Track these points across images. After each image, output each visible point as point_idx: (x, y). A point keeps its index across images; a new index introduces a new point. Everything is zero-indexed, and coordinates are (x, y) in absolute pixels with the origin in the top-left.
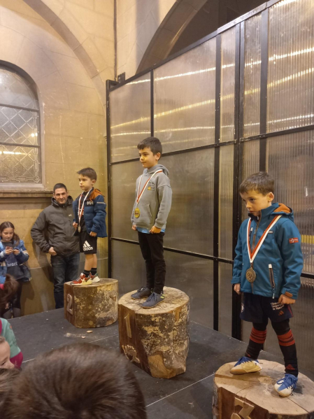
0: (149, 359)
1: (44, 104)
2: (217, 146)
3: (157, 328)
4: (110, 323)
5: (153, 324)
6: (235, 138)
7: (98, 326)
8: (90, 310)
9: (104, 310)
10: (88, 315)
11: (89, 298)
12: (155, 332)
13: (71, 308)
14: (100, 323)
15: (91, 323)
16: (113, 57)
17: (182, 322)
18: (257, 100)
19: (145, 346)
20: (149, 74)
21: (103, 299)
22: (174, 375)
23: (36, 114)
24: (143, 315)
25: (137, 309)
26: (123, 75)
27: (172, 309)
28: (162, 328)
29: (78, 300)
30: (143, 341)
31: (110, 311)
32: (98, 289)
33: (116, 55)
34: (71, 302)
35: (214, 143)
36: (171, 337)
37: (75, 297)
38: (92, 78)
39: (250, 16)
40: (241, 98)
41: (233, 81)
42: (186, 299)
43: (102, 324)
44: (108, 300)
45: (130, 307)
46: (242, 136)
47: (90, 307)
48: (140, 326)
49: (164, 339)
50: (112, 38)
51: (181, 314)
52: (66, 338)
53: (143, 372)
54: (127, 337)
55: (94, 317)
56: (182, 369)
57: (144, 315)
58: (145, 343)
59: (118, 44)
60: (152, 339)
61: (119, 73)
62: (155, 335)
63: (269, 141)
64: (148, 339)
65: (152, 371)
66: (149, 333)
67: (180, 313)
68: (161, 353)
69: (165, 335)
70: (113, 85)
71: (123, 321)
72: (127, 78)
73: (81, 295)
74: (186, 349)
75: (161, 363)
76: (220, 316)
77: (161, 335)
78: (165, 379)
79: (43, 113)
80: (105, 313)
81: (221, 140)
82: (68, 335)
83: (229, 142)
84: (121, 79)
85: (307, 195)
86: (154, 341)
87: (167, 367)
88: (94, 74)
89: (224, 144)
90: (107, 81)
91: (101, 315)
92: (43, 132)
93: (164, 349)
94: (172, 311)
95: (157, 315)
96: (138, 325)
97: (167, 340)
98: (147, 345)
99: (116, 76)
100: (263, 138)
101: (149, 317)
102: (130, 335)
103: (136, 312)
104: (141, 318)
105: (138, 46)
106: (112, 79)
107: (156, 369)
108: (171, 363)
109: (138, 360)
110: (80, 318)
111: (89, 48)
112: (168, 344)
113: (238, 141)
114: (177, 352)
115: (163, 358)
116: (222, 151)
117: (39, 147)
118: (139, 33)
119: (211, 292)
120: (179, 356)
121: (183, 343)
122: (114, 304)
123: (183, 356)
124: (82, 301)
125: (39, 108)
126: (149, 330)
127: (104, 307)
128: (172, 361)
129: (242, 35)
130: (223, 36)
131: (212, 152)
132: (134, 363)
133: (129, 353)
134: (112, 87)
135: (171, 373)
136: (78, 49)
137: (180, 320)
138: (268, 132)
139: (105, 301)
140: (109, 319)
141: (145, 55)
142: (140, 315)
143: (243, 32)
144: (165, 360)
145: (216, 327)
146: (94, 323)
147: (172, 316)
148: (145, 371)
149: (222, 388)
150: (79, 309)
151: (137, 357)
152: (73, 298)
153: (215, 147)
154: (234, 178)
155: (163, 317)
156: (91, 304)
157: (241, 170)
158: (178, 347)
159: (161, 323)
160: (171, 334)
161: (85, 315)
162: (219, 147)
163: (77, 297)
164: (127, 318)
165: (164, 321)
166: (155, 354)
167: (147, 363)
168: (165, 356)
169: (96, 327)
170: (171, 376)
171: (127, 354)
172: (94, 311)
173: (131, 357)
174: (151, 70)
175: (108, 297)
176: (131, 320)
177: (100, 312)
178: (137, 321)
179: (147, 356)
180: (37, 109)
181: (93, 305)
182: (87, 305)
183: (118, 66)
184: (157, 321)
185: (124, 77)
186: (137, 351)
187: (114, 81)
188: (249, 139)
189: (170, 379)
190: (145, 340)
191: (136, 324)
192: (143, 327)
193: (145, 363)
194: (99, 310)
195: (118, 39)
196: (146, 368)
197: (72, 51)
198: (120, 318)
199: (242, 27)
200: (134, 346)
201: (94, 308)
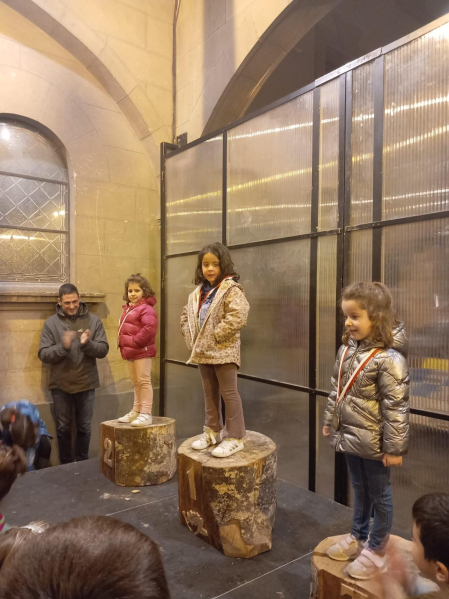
0: (221, 529)
1: (75, 175)
2: (314, 237)
3: (232, 487)
4: (164, 479)
5: (227, 481)
6: (339, 226)
7: (148, 484)
8: (137, 461)
9: (155, 461)
10: (134, 468)
11: (136, 443)
12: (230, 492)
13: (110, 458)
14: (149, 480)
15: (138, 479)
16: (171, 112)
17: (267, 479)
18: (369, 175)
19: (215, 512)
20: (220, 138)
21: (155, 445)
22: (256, 553)
23: (63, 188)
24: (213, 469)
25: (204, 461)
26: (184, 136)
27: (253, 461)
28: (239, 488)
29: (120, 447)
30: (213, 505)
31: (165, 463)
32: (149, 431)
33: (174, 109)
34: (110, 449)
35: (309, 233)
36: (252, 499)
37: (116, 443)
38: (142, 139)
39: (360, 63)
40: (347, 173)
41: (335, 150)
42: (272, 446)
43: (153, 480)
44: (161, 447)
45: (195, 457)
46: (348, 223)
47: (137, 457)
48: (209, 483)
49: (242, 502)
50: (170, 88)
51: (265, 468)
52: (103, 500)
53: (212, 548)
54: (189, 499)
55: (142, 471)
56: (266, 545)
57: (215, 470)
58: (215, 507)
59: (178, 94)
60: (226, 501)
61: (178, 134)
62: (229, 497)
63: (385, 230)
64: (220, 502)
65: (225, 547)
66: (221, 493)
67: (263, 466)
68: (238, 522)
69: (243, 496)
70: (170, 150)
71: (185, 478)
72: (189, 141)
73: (125, 440)
74: (271, 518)
75: (238, 536)
76: (318, 471)
77: (238, 496)
78: (244, 559)
79: (73, 186)
80: (157, 466)
81: (320, 229)
82: (106, 495)
83: (331, 232)
84: (182, 141)
85: (437, 305)
86: (228, 505)
87: (246, 543)
88: (145, 135)
89: (324, 234)
90: (162, 144)
91: (153, 468)
92: (74, 212)
93: (242, 516)
94: (253, 464)
95: (232, 469)
96: (206, 482)
97: (245, 504)
98: (219, 511)
99: (174, 138)
100: (378, 227)
101: (222, 471)
102: (194, 496)
103: (203, 465)
104: (211, 473)
105: (205, 98)
106: (170, 142)
107: (231, 544)
108: (251, 536)
109: (205, 532)
110: (123, 473)
111: (137, 99)
112: (248, 509)
113: (343, 230)
114: (259, 521)
115: (241, 528)
116: (321, 243)
117: (67, 233)
118: (207, 81)
119: (306, 438)
120: (261, 527)
121: (267, 509)
122: (169, 452)
123: (267, 527)
124: (126, 448)
125: (68, 180)
126: (222, 489)
127: (157, 458)
128: (253, 533)
129: (349, 90)
130: (323, 89)
131: (306, 245)
132: (200, 536)
133: (192, 522)
134: (168, 152)
135: (251, 551)
136: (123, 100)
137: (264, 476)
138: (384, 219)
139: (158, 449)
140: (162, 474)
141: (215, 109)
142: (209, 468)
143: (349, 84)
144: (243, 531)
145: (312, 487)
146: (143, 479)
147: (252, 470)
148: (215, 547)
149: (323, 571)
150: (122, 459)
151: (204, 527)
152: (114, 444)
153: (312, 238)
154: (338, 280)
155: (240, 472)
156: (139, 452)
157: (348, 269)
158: (261, 514)
159: (238, 480)
160: (253, 496)
161: (130, 468)
162: (316, 238)
163: (119, 443)
164: (190, 472)
165: (241, 477)
166: (229, 523)
167: (218, 535)
168: (244, 526)
169: (145, 486)
170: (252, 555)
171: (190, 524)
172: (142, 462)
173: (195, 528)
174: (224, 131)
175: (162, 442)
176: (196, 476)
177: (150, 464)
178: (205, 477)
179: (218, 527)
180: (65, 181)
181: (141, 454)
182: (133, 453)
183: (178, 124)
184: (232, 477)
185: (186, 139)
186: (203, 518)
187: (172, 144)
188: (357, 226)
189: (250, 559)
190: (215, 504)
191: (204, 481)
192: (214, 485)
193: (215, 536)
194: (150, 461)
195: (178, 89)
196: (216, 543)
197: (115, 103)
198: (181, 473)
199: (349, 78)
200: (200, 511)
201: (142, 459)
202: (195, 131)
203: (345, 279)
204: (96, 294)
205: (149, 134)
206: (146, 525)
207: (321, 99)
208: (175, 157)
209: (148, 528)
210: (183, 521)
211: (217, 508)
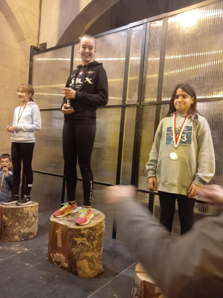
0: (77, 263)
2: (124, 107)
3: (85, 239)
4: (32, 236)
5: (82, 235)
6: (138, 102)
7: (23, 239)
8: (17, 227)
9: (28, 226)
10: (15, 231)
11: (16, 216)
12: (83, 242)
14: (23, 237)
15: (16, 237)
16: (37, 29)
17: (101, 234)
18: (156, 77)
19: (75, 253)
20: (71, 47)
21: (28, 217)
22: (96, 274)
24: (74, 229)
25: (68, 225)
26: (45, 44)
27: (96, 224)
28: (88, 239)
29: (6, 219)
31: (33, 227)
32: (25, 209)
33: (39, 28)
35: (121, 104)
36: (94, 245)
37: (4, 216)
38: (19, 42)
39: (154, 19)
40: (144, 75)
42: (104, 216)
43: (26, 237)
44: (31, 218)
45: (62, 223)
46: (143, 101)
47: (17, 224)
48: (71, 237)
49: (90, 247)
50: (38, 15)
51: (101, 227)
53: (71, 274)
54: (56, 247)
55: (20, 232)
56: (101, 270)
57: (76, 230)
58: (74, 251)
59: (42, 20)
60: (80, 247)
61: (41, 42)
62: (83, 244)
63: (162, 106)
64: (77, 248)
65: (80, 273)
66: (78, 242)
68: (88, 258)
69: (90, 244)
70: (37, 50)
71: (55, 235)
72: (48, 47)
73: (10, 214)
74: (102, 254)
75: (87, 266)
77: (88, 244)
78: (90, 278)
80: (28, 229)
81: (127, 103)
83: (133, 105)
84: (43, 47)
86: (82, 249)
87: (92, 268)
88: (21, 38)
89: (129, 106)
90: (31, 46)
91: (26, 230)
93: (90, 255)
94: (96, 225)
95: (85, 229)
96: (70, 237)
97: (92, 247)
98: (76, 253)
99: (38, 45)
100: (159, 104)
101: (80, 230)
102: (60, 245)
103: (69, 227)
104: (73, 232)
105: (59, 24)
106: (36, 46)
107: (83, 271)
108: (94, 265)
109: (66, 265)
111: (19, 17)
112: (93, 250)
113: (140, 104)
114: (97, 256)
115: (89, 261)
116: (127, 111)
118: (61, 15)
120: (98, 260)
121: (100, 250)
122: (35, 221)
123: (101, 259)
124: (10, 219)
126: (79, 240)
127: (28, 224)
128: (94, 263)
129: (148, 32)
131: (119, 110)
132: (63, 268)
133: (57, 260)
134: (35, 52)
135: (94, 273)
136: (9, 16)
137: (100, 232)
138: (163, 100)
139: (30, 219)
140: (31, 233)
141: (65, 32)
142: (72, 229)
143: (148, 29)
144: (90, 263)
145: (114, 236)
146: (19, 237)
147: (96, 229)
148: (73, 273)
149: (144, 281)
150: (7, 226)
151: (65, 262)
152: (2, 217)
153: (122, 107)
154: (135, 130)
155: (90, 230)
156: (18, 221)
157: (141, 124)
158: (97, 253)
159: (88, 235)
160: (95, 243)
161: (12, 231)
163: (6, 216)
164: (58, 231)
165: (90, 233)
166: (82, 259)
167: (75, 267)
168: (90, 260)
169: (21, 241)
170: (94, 275)
171: (55, 261)
172: (20, 227)
173: (59, 263)
174: (73, 44)
175: (32, 215)
176: (62, 234)
177: (24, 228)
178: (69, 234)
179: (76, 261)
181: (20, 222)
182: (15, 222)
183: (41, 36)
184: (85, 233)
185: (46, 46)
186: (65, 257)
187: (37, 48)
188: (148, 103)
189: (93, 278)
190: (74, 249)
191: (68, 236)
192: (74, 238)
193: (73, 267)
194: (24, 226)
195: (42, 17)
196: (73, 271)
197: (3, 16)
198: (52, 233)
199: (148, 26)
200: (64, 253)
201: (20, 225)
202: (52, 42)
203: (140, 129)
205: (24, 39)
206: (27, 264)
207: (131, 34)
208: (40, 55)
209: (29, 266)
210: (50, 260)
211: (76, 251)
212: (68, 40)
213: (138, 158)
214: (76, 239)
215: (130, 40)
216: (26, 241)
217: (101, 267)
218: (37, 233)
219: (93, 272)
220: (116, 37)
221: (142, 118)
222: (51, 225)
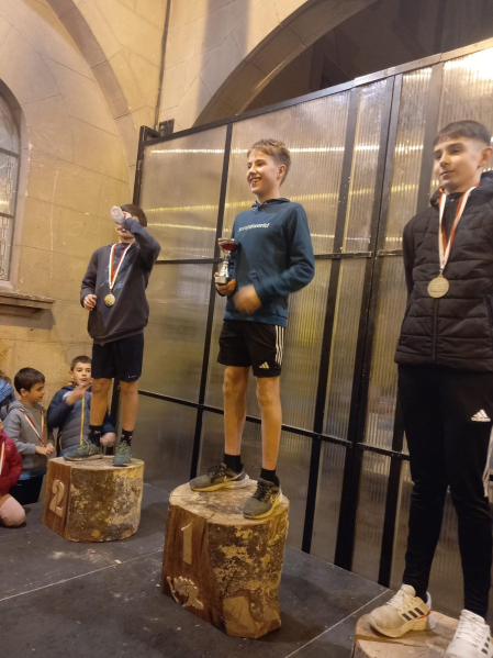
0: (225, 602)
1: (31, 146)
2: (336, 259)
3: (243, 549)
4: (127, 534)
5: (238, 542)
6: (369, 250)
7: (108, 539)
8: (97, 510)
9: (121, 511)
10: (93, 519)
11: (97, 488)
12: (239, 556)
13: (60, 505)
14: (111, 534)
15: (96, 534)
16: (156, 92)
17: (279, 541)
18: (413, 196)
19: (220, 580)
20: (224, 129)
21: (121, 492)
22: (265, 631)
23: (13, 160)
24: (221, 526)
25: (208, 516)
26: (171, 123)
28: (251, 551)
29: (77, 492)
30: (217, 571)
31: (130, 514)
32: (115, 474)
34: (61, 495)
35: (331, 253)
36: (263, 565)
37: (72, 486)
38: (117, 118)
39: (412, 68)
43: (115, 535)
44: (128, 495)
45: (195, 510)
46: (382, 247)
47: (97, 506)
48: (214, 544)
49: (254, 568)
50: (157, 61)
51: (280, 526)
52: (53, 560)
53: (209, 626)
54: (180, 561)
55: (103, 522)
56: (276, 622)
57: (224, 527)
58: (220, 574)
59: (166, 72)
60: (233, 568)
61: (162, 119)
62: (238, 561)
64: (226, 568)
65: (227, 625)
66: (229, 557)
67: (278, 525)
68: (247, 594)
69: (255, 562)
70: (151, 136)
71: (177, 535)
72: (176, 130)
73: (85, 483)
75: (245, 611)
77: (249, 561)
78: (251, 639)
79: (27, 160)
80: (122, 517)
81: (344, 250)
82: (58, 555)
83: (359, 255)
84: (166, 129)
86: (236, 572)
87: (255, 618)
88: (121, 112)
89: (349, 257)
90: (142, 128)
91: (116, 520)
92: (24, 193)
93: (253, 586)
94: (269, 522)
95: (245, 528)
96: (211, 543)
97: (257, 570)
98: (224, 579)
99: (156, 124)
101: (232, 529)
102: (187, 556)
103: (209, 521)
104: (218, 532)
105: (203, 82)
106: (151, 127)
107: (237, 621)
108: (261, 611)
109: (200, 604)
110: (78, 524)
111: (119, 67)
112: (260, 577)
113: (374, 255)
114: (268, 592)
115: (251, 601)
116: (344, 267)
117: (12, 218)
118: (206, 63)
120: (270, 599)
121: (276, 576)
122: (136, 501)
123: (276, 598)
124: (84, 494)
125: (20, 151)
126: (230, 552)
127: (121, 507)
128: (262, 607)
129: (397, 95)
130: (363, 90)
131: (327, 266)
132: (191, 609)
133: (182, 592)
134: (149, 139)
135: (261, 629)
136: (100, 67)
137: (277, 537)
139: (125, 496)
140: (127, 527)
141: (214, 97)
142: (217, 525)
143: (398, 89)
144: (253, 605)
145: (306, 547)
146: (102, 533)
147: (267, 529)
148: (213, 624)
150: (78, 507)
151: (199, 598)
152: (68, 488)
153: (334, 260)
154: (362, 310)
155: (254, 532)
156: (100, 499)
157: (376, 300)
158: (269, 583)
159: (251, 542)
160: (265, 560)
161: (87, 519)
162: (339, 259)
163: (76, 487)
164: (186, 529)
165: (255, 537)
166: (236, 594)
167: (221, 610)
168: (253, 598)
169: (105, 541)
170: (261, 634)
171: (177, 594)
172: (103, 512)
173: (183, 599)
174: (229, 122)
175: (129, 489)
176: (194, 534)
177: (113, 514)
178: (210, 537)
179: (221, 598)
180: (16, 152)
181: (104, 502)
182: (93, 501)
183: (163, 107)
184: (244, 537)
185: (172, 127)
186: (199, 587)
187: (154, 131)
188: (393, 252)
189: (258, 639)
190: (220, 570)
191: (207, 541)
192: (220, 547)
193: (214, 611)
194: (113, 510)
195: (166, 66)
196: (215, 619)
197: (89, 67)
198: (171, 529)
199: (398, 82)
200: (195, 579)
201: (104, 508)
202: (185, 119)
203: (372, 310)
204: (43, 298)
205: (127, 114)
206: (117, 596)
207: (358, 101)
208: (159, 145)
209: (121, 599)
210: (166, 590)
211: (222, 576)
212: (219, 113)
213: (368, 373)
214: (224, 549)
215: (356, 114)
216: (115, 544)
217: (276, 616)
218: (139, 526)
219: (259, 625)
220: (324, 107)
221: (378, 284)
222: (170, 513)
